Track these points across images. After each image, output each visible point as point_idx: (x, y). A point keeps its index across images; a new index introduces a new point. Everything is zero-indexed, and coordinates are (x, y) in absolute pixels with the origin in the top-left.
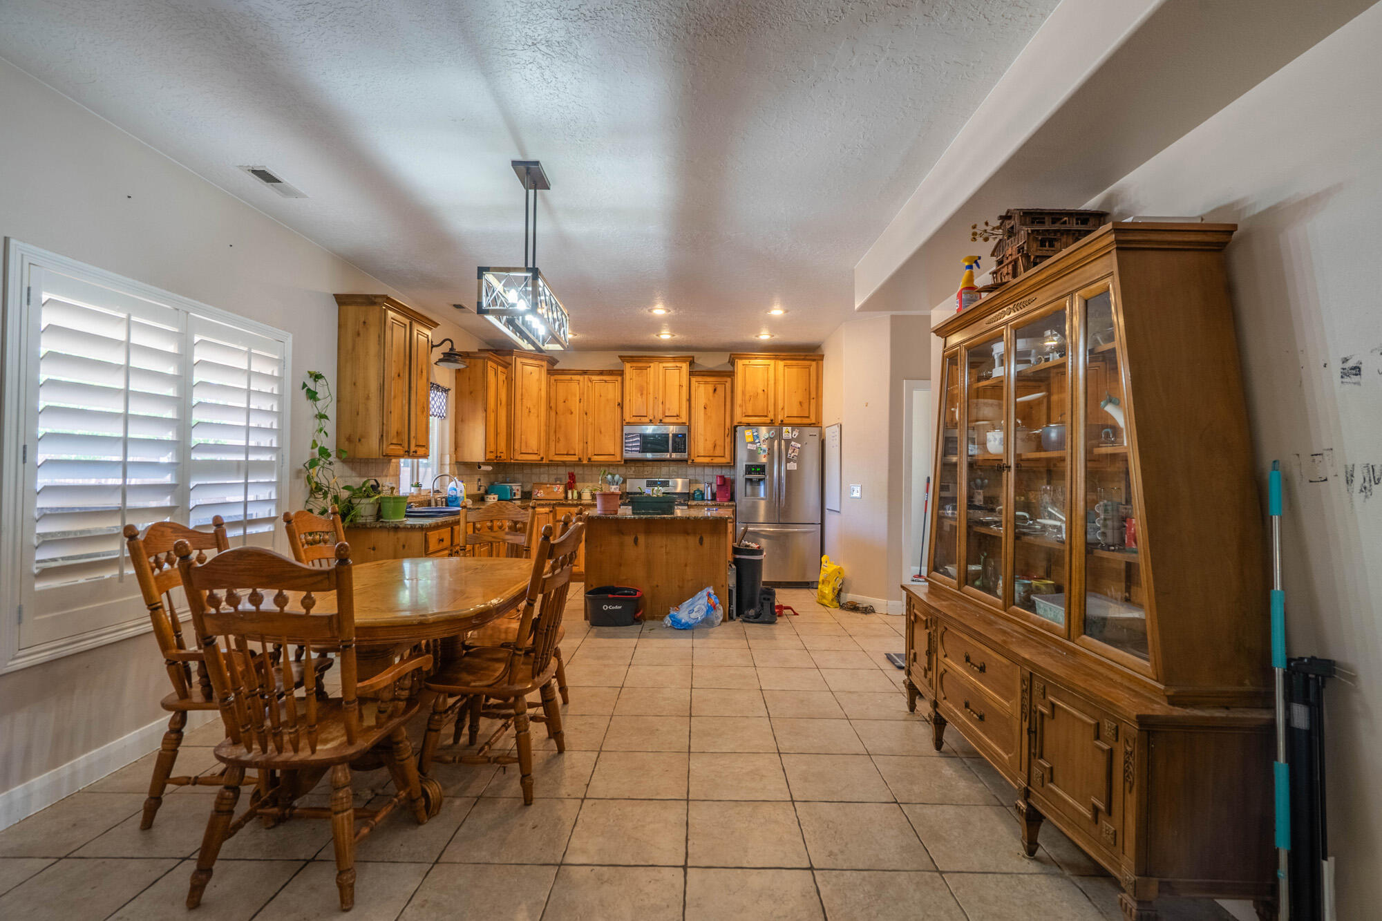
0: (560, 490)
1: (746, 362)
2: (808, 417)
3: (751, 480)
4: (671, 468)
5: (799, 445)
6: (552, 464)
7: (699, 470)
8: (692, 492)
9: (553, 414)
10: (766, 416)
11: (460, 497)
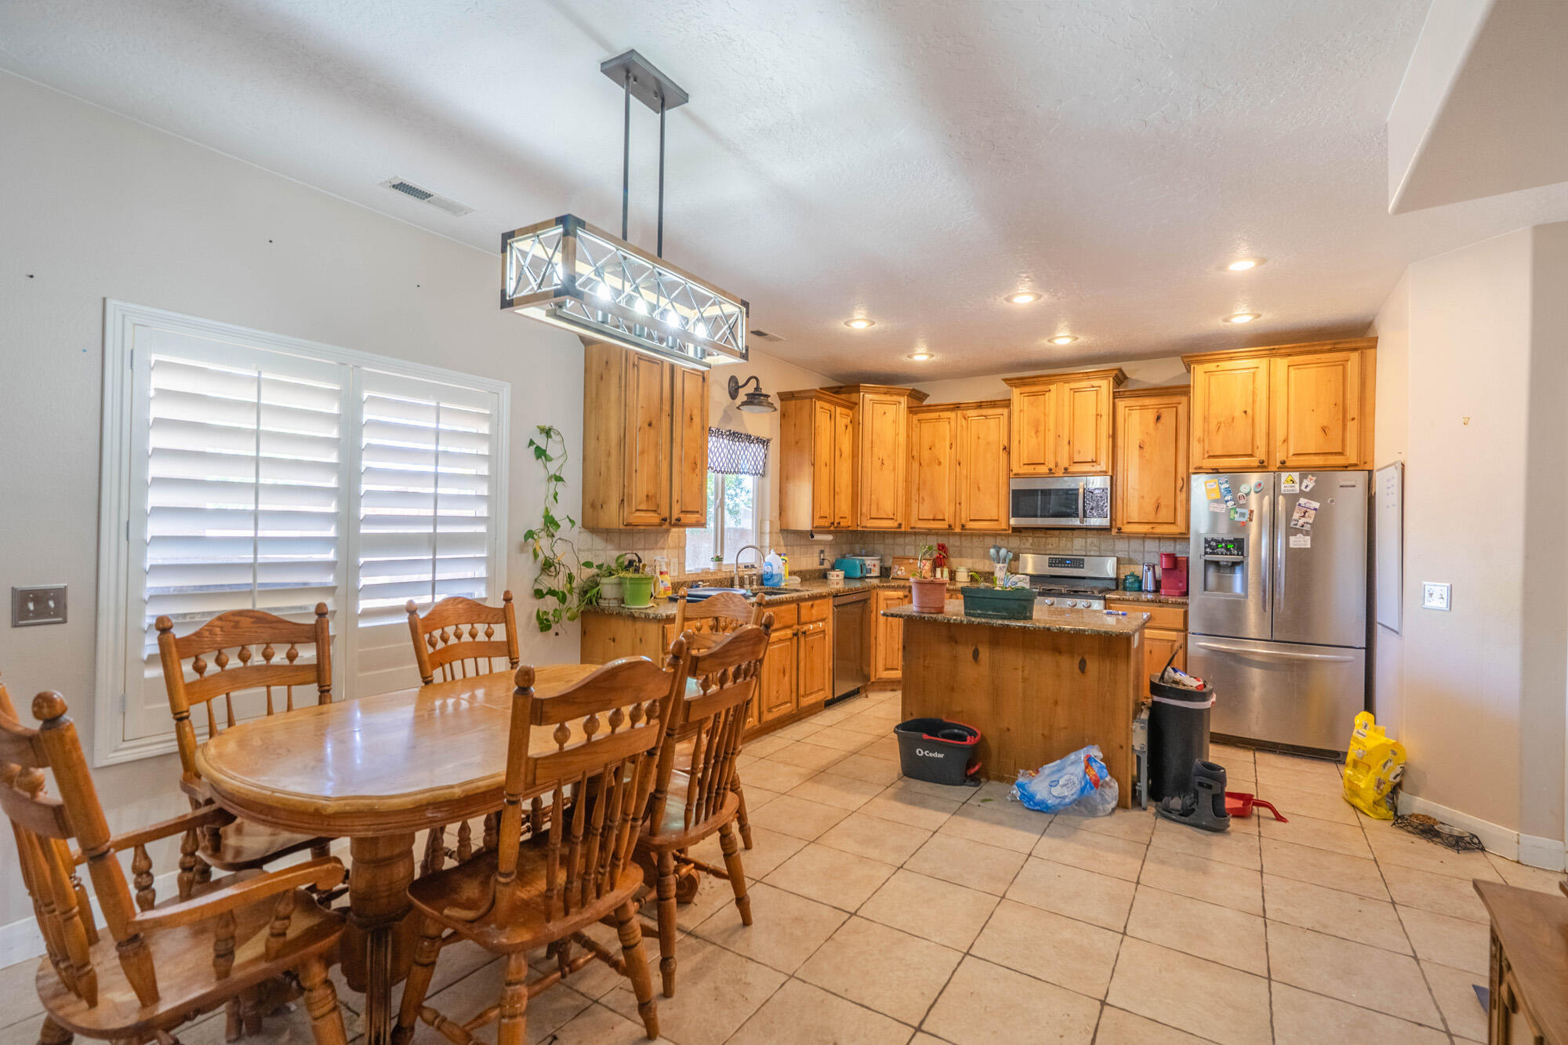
0: (927, 568)
1: (1212, 366)
2: (1341, 454)
3: (1217, 563)
4: (1089, 541)
5: (1316, 505)
6: (915, 533)
7: (1135, 544)
8: (1122, 576)
9: (916, 465)
10: (1251, 455)
11: (777, 575)
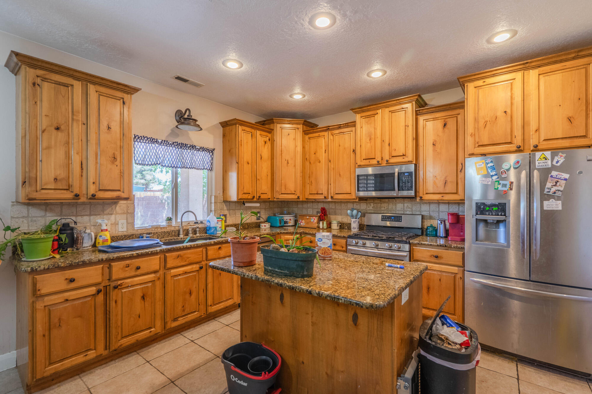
0: (315, 221)
1: (480, 83)
5: (567, 176)
8: (426, 227)
11: (214, 227)
